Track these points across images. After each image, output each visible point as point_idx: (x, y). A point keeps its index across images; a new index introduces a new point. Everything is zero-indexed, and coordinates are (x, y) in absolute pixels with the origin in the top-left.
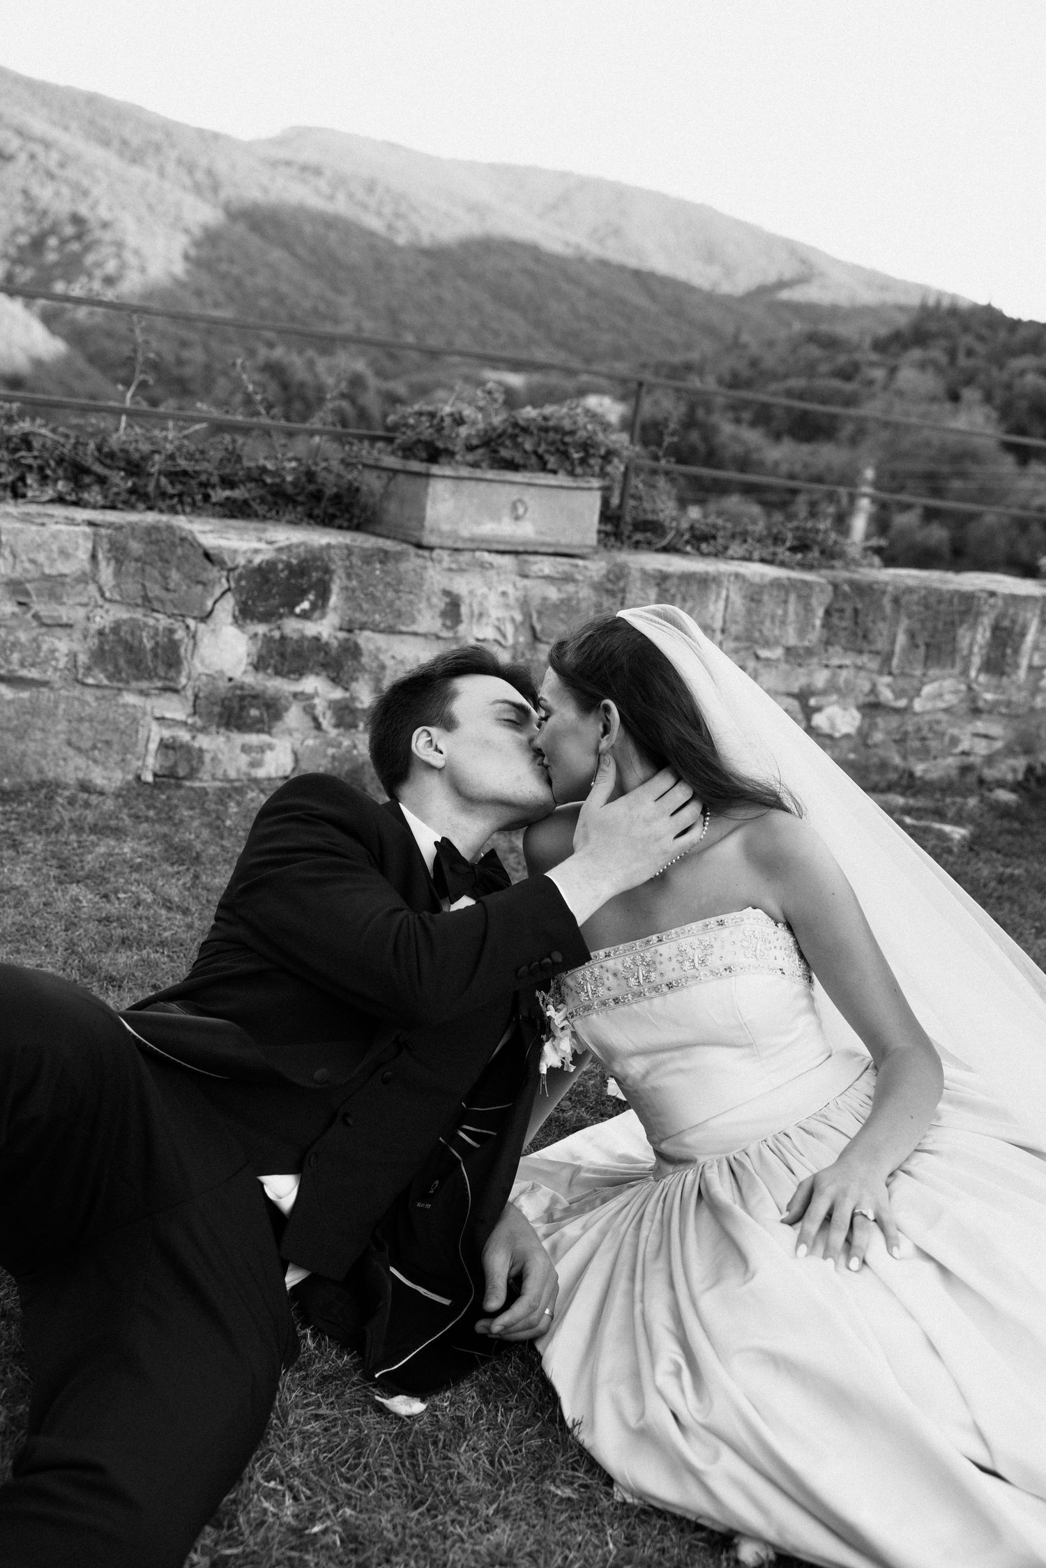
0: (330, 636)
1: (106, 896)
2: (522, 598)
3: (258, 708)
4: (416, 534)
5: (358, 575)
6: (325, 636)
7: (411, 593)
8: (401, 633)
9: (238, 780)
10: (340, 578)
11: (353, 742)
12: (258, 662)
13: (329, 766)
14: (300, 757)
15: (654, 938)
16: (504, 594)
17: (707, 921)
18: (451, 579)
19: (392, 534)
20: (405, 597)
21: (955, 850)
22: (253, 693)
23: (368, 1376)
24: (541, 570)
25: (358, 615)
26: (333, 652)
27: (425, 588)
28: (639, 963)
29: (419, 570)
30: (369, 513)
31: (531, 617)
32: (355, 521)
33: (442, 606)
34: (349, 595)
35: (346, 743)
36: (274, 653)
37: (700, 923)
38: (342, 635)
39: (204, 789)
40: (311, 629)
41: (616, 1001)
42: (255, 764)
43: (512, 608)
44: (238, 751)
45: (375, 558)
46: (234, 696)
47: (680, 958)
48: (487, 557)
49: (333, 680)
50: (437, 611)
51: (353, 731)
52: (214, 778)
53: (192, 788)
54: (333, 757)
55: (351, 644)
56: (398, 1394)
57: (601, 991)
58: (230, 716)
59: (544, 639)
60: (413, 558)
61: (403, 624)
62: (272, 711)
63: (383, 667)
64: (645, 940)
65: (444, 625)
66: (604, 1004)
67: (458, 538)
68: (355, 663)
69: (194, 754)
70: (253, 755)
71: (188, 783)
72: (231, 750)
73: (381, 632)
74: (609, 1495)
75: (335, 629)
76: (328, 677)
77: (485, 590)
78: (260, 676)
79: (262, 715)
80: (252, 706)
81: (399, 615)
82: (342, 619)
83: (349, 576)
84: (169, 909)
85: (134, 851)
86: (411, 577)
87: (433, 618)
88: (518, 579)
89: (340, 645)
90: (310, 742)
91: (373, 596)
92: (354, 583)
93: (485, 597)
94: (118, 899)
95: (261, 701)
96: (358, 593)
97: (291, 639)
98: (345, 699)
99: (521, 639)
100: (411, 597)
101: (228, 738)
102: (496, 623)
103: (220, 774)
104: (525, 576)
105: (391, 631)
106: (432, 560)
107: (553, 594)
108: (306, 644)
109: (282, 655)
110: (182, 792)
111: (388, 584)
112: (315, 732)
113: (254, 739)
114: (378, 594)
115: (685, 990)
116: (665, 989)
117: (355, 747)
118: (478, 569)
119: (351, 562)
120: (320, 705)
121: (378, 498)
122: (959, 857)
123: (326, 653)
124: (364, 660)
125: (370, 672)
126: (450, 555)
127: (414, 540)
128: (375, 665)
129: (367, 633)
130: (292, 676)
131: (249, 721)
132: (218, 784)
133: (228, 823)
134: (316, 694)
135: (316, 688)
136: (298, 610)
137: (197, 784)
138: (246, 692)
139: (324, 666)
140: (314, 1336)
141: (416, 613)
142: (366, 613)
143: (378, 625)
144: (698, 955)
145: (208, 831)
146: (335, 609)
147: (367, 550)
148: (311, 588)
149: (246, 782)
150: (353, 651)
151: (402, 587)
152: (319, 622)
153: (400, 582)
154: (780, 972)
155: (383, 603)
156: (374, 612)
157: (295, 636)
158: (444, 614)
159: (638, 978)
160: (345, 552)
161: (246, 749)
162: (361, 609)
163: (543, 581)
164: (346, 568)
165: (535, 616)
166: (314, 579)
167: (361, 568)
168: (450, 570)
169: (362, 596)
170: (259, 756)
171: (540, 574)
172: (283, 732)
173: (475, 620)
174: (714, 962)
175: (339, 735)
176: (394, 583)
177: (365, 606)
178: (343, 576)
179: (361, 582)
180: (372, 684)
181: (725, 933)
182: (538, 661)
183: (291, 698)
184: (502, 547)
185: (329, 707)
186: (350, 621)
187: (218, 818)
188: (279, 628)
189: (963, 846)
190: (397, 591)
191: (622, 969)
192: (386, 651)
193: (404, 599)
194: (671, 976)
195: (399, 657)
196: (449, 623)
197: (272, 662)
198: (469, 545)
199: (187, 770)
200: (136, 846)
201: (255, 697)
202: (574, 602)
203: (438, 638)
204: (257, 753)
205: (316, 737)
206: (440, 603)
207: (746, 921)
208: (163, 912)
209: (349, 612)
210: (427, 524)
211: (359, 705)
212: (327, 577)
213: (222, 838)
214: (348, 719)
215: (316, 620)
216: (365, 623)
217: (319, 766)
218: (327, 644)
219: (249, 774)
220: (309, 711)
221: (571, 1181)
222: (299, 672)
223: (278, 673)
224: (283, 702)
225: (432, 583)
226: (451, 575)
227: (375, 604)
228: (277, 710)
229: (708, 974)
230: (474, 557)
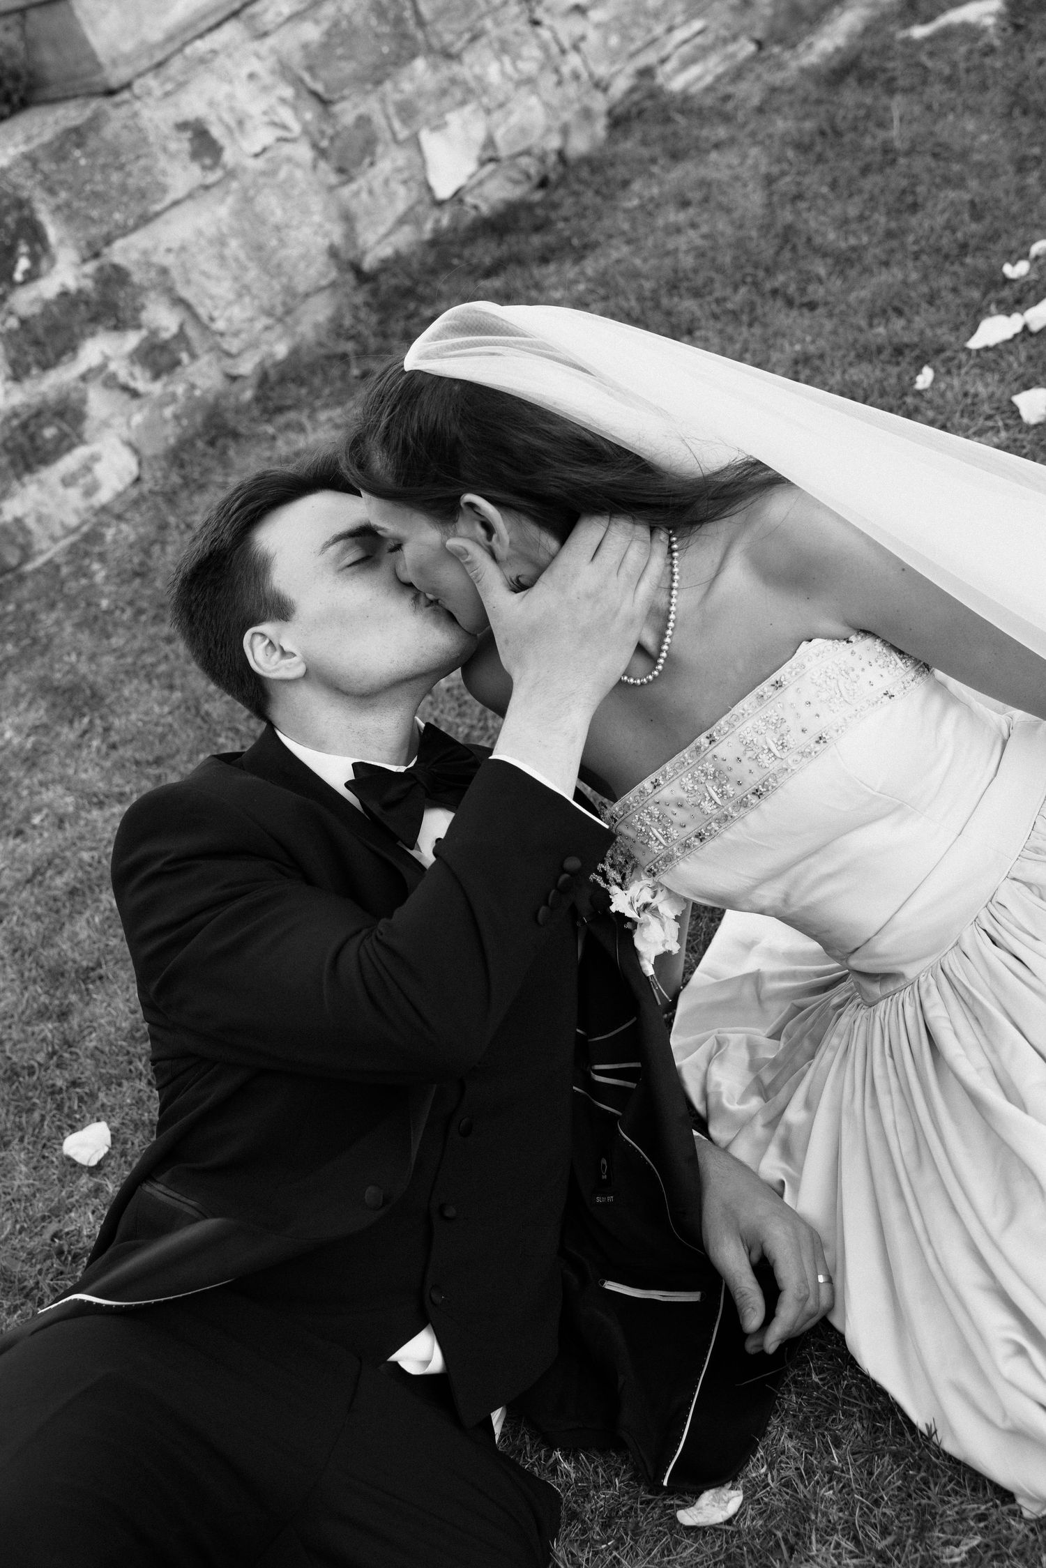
0: (77, 278)
1: (19, 833)
2: (277, 67)
3: (49, 424)
4: (97, 79)
5: (62, 183)
6: (72, 284)
7: (138, 157)
8: (158, 215)
9: (83, 523)
10: (43, 201)
11: (186, 381)
12: (14, 370)
13: (178, 431)
14: (137, 445)
15: (702, 740)
16: (252, 76)
17: (758, 690)
18: (176, 105)
19: (70, 93)
20: (135, 168)
21: (997, 43)
22: (33, 411)
23: (656, 1488)
24: (279, 14)
25: (94, 231)
26: (94, 296)
27: (152, 139)
28: (703, 779)
29: (130, 123)
30: (25, 79)
31: (301, 81)
32: (15, 98)
33: (186, 146)
34: (67, 214)
35: (180, 389)
36: (26, 347)
37: (751, 698)
38: (90, 268)
39: (50, 562)
40: (48, 287)
41: (700, 836)
42: (90, 491)
43: (273, 87)
44: (60, 490)
45: (68, 146)
46: (13, 430)
47: (750, 754)
48: (201, 46)
49: (116, 328)
50: (185, 157)
51: (179, 370)
52: (54, 539)
53: (38, 571)
54: (177, 417)
55: (108, 270)
56: (701, 1492)
57: (674, 832)
58: (24, 456)
59: (336, 96)
60: (114, 113)
61: (155, 202)
62: (69, 416)
63: (164, 271)
64: (692, 746)
65: (204, 168)
66: (686, 846)
67: (151, 48)
68: (129, 290)
69: (14, 529)
70: (82, 481)
71: (29, 567)
72: (52, 494)
73: (136, 228)
74: (1017, 1514)
75: (78, 266)
76: (108, 329)
77: (226, 88)
78: (28, 384)
79: (60, 429)
80: (41, 427)
81: (142, 194)
82: (78, 248)
83: (52, 191)
84: (101, 805)
85: (18, 729)
86: (126, 137)
87: (185, 168)
88: (256, 45)
89: (97, 281)
90: (138, 419)
91: (96, 194)
92: (63, 195)
93: (231, 97)
94: (34, 827)
95: (48, 415)
96: (76, 204)
97: (34, 316)
98: (145, 340)
99: (308, 116)
100: (142, 162)
101: (41, 483)
102: (266, 119)
103: (58, 531)
104: (265, 34)
105: (145, 220)
106: (138, 98)
107: (311, 32)
108: (55, 310)
109: (37, 343)
110: (30, 584)
111: (104, 167)
112: (135, 403)
113: (69, 462)
114: (100, 188)
115: (779, 791)
116: (754, 800)
117: (193, 387)
118: (201, 68)
119: (42, 172)
120: (120, 368)
121: (22, 54)
122: (1006, 53)
123: (87, 303)
124: (137, 277)
125: (154, 287)
126: (156, 76)
127: (99, 89)
128: (153, 274)
129: (119, 244)
130: (65, 359)
131: (50, 447)
132: (65, 543)
133: (105, 603)
134: (107, 359)
135: (103, 353)
136: (18, 276)
137: (39, 561)
138: (24, 417)
139: (95, 319)
140: (566, 1458)
141: (161, 179)
142: (101, 221)
143: (125, 226)
144: (771, 740)
145: (87, 632)
146: (61, 242)
147: (50, 143)
148: (15, 238)
149: (94, 520)
150: (114, 278)
151: (123, 159)
152: (53, 272)
153: (116, 153)
154: (886, 698)
155: (113, 193)
156: (110, 213)
157: (36, 309)
158: (195, 155)
159: (712, 799)
160: (27, 164)
161: (68, 481)
162: (93, 221)
163: (289, 26)
164: (41, 183)
165: (307, 77)
166: (12, 226)
167: (59, 171)
168: (167, 94)
169: (83, 204)
170: (88, 479)
171: (280, 19)
172: (98, 430)
173: (237, 134)
174: (794, 739)
175: (165, 385)
176: (110, 159)
177: (95, 213)
178: (45, 195)
179: (70, 188)
180: (164, 300)
181: (789, 695)
182: (345, 128)
183: (81, 385)
184: (212, 21)
185: (133, 362)
186: (90, 244)
187: (89, 604)
188: (11, 313)
189: (1004, 30)
190: (121, 167)
191: (684, 795)
192: (156, 248)
193: (135, 171)
194: (752, 781)
195: (175, 245)
196: (208, 161)
197: (30, 359)
198: (170, 48)
199: (17, 553)
200: (17, 720)
201: (38, 414)
202: (344, 24)
203: (207, 188)
204: (84, 476)
205: (140, 408)
206: (181, 144)
207: (808, 665)
208: (95, 813)
209: (80, 235)
210: (103, 58)
211: (166, 335)
212: (26, 212)
213: (108, 637)
214: (164, 360)
215: (48, 272)
216: (109, 234)
217: (166, 438)
218: (80, 291)
219: (92, 507)
220: (111, 382)
221: (759, 996)
222: (69, 348)
223: (46, 366)
224: (74, 396)
225: (157, 127)
226: (171, 100)
227: (105, 202)
228: (74, 410)
229: (799, 758)
230: (185, 58)
